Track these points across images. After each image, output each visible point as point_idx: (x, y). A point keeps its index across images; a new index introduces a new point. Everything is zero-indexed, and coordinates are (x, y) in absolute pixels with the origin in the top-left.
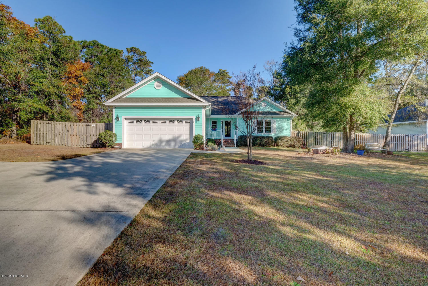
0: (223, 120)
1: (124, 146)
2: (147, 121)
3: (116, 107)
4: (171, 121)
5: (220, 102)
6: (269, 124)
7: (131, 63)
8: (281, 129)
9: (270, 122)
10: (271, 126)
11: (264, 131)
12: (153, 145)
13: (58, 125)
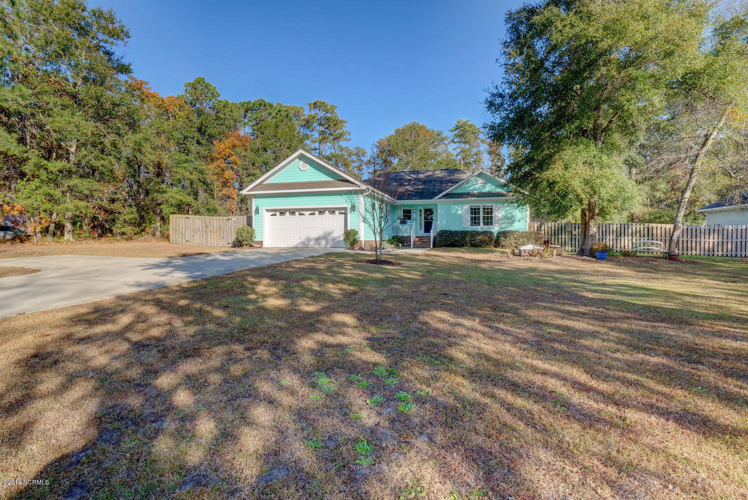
0: (421, 208)
1: (265, 245)
2: (292, 212)
3: (256, 196)
4: (322, 211)
5: (419, 180)
6: (489, 212)
7: (316, 125)
8: (511, 219)
9: (491, 209)
10: (494, 215)
11: (482, 224)
12: (299, 243)
13: (197, 219)
